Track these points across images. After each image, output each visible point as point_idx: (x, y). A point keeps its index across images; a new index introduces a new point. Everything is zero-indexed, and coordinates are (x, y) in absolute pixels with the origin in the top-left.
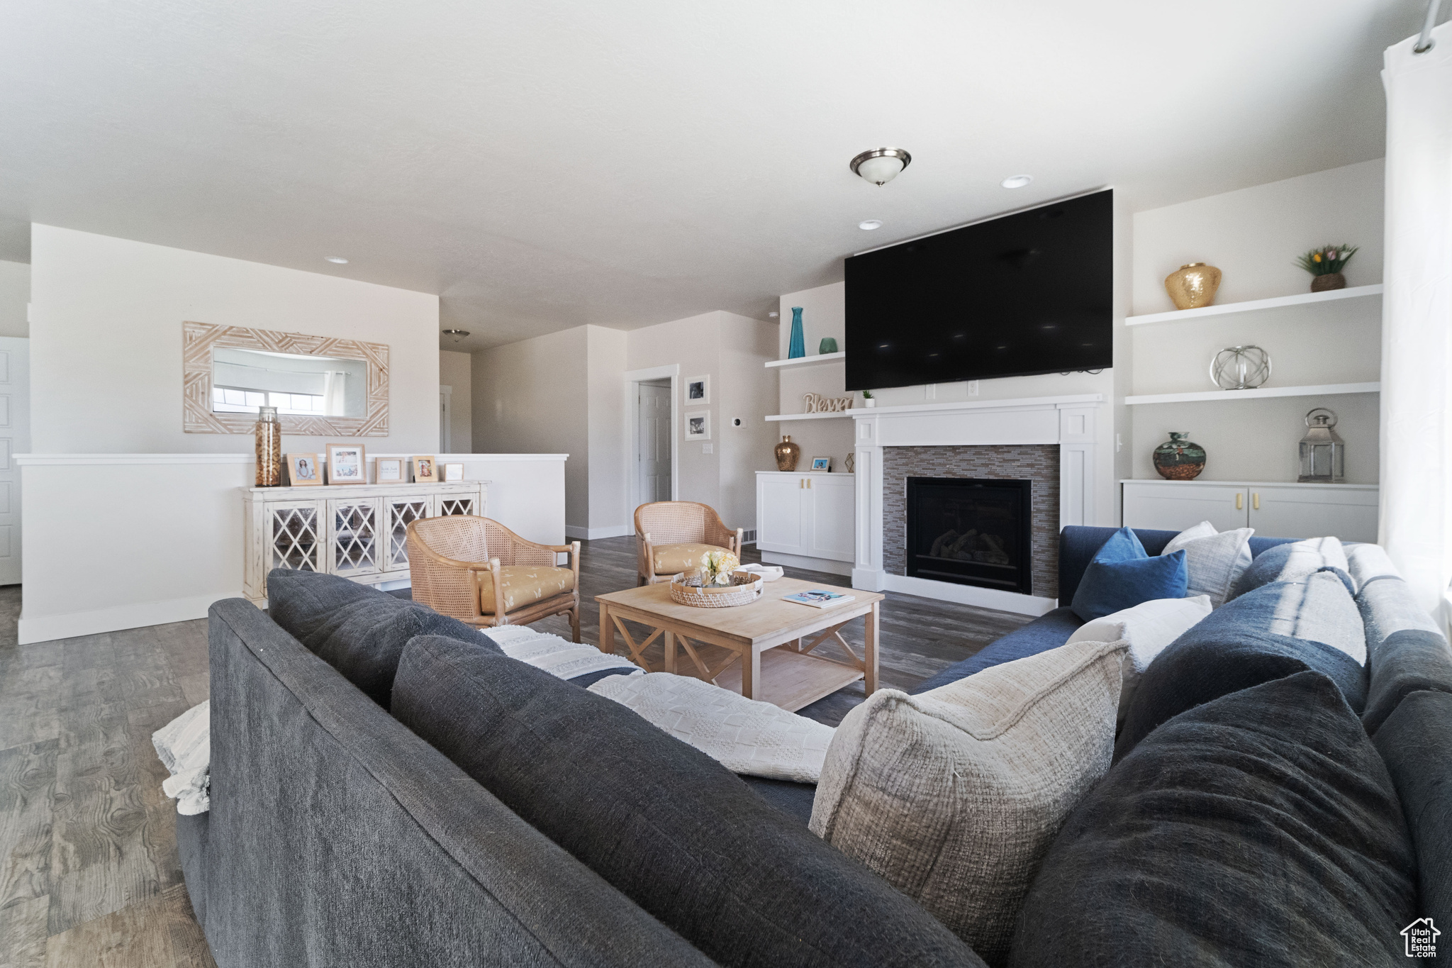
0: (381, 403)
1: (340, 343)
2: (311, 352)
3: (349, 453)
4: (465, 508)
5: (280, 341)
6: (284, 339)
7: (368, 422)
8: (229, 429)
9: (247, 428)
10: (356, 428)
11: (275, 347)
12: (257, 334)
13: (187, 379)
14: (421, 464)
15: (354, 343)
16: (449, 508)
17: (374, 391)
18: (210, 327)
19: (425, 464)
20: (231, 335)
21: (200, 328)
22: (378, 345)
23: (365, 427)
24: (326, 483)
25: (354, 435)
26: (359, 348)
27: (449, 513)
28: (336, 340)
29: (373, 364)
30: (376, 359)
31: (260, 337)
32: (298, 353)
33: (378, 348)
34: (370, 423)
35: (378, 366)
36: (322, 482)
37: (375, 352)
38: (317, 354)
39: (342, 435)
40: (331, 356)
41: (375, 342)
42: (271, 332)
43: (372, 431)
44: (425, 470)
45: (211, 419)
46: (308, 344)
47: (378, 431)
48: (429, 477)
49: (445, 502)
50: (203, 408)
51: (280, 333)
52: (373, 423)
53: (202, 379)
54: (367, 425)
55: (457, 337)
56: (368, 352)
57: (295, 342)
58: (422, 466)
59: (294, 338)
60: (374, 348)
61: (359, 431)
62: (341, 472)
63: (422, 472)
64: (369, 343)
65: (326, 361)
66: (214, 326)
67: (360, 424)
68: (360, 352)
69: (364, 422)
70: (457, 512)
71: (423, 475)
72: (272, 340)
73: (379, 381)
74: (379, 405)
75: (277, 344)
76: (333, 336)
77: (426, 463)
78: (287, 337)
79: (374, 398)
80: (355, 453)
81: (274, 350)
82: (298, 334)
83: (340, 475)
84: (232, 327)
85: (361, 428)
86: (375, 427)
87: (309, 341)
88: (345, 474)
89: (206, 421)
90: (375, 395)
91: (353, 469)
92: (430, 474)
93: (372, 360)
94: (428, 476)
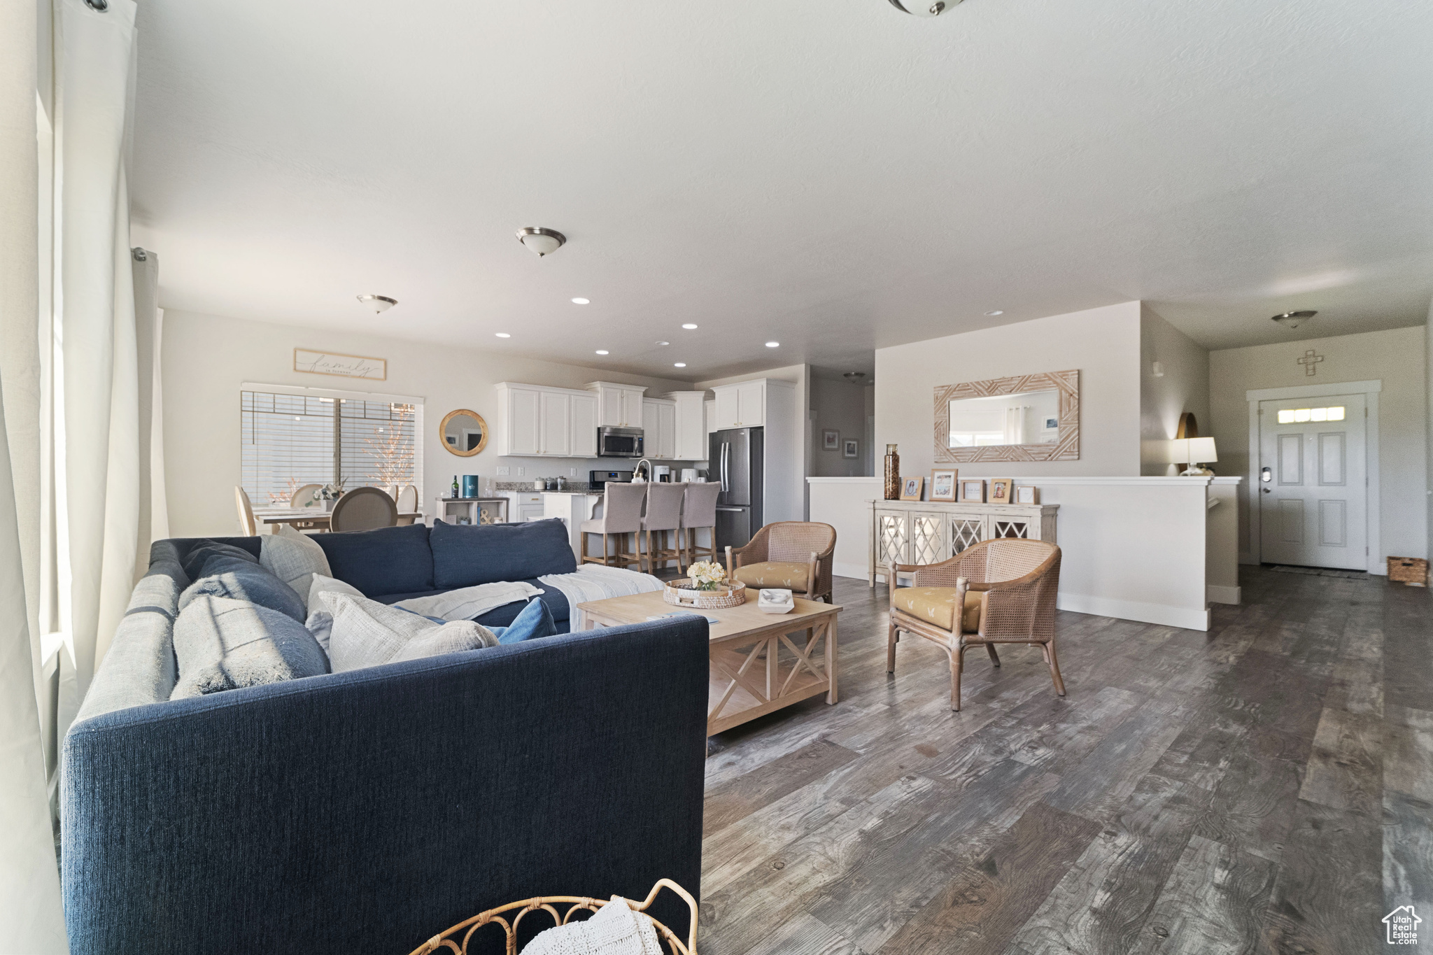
0: (1072, 427)
1: (1034, 378)
2: (1011, 391)
3: (946, 477)
4: (1020, 531)
5: (989, 388)
6: (991, 385)
7: (1059, 447)
8: (958, 460)
9: (968, 458)
10: (1048, 453)
11: (986, 393)
12: (974, 385)
13: (937, 426)
14: (997, 487)
15: (1046, 375)
16: (1003, 529)
17: (1065, 416)
18: (947, 388)
19: (1001, 486)
20: (959, 390)
21: (942, 390)
22: (1068, 371)
23: (1056, 452)
24: (922, 499)
25: (1046, 460)
26: (1050, 379)
27: (1003, 535)
28: (1030, 376)
29: (1063, 391)
30: (1066, 385)
31: (976, 388)
32: (1001, 394)
33: (1067, 375)
34: (1060, 448)
35: (1068, 392)
36: (919, 499)
37: (1065, 379)
38: (1014, 394)
39: (1036, 461)
40: (1026, 391)
41: (1064, 369)
42: (983, 382)
43: (1062, 455)
44: (1000, 493)
45: (948, 453)
46: (1009, 385)
47: (1069, 455)
48: (1002, 499)
49: (1000, 523)
50: (943, 446)
51: (988, 381)
52: (1064, 448)
53: (943, 424)
54: (1058, 450)
55: (1295, 321)
56: (1058, 380)
57: (999, 386)
58: (998, 488)
59: (998, 382)
60: (1064, 375)
61: (1050, 456)
62: (939, 492)
63: (997, 493)
64: (1059, 372)
65: (1022, 396)
66: (949, 386)
67: (1051, 449)
68: (1051, 382)
69: (1055, 447)
70: (1011, 534)
71: (996, 496)
72: (984, 387)
73: (1069, 406)
74: (1069, 430)
75: (987, 390)
76: (1027, 373)
77: (1003, 485)
78: (993, 383)
79: (1064, 424)
80: (950, 476)
81: (985, 396)
82: (1004, 378)
83: (937, 494)
84: (959, 385)
85: (1052, 453)
86: (1066, 451)
87: (1010, 383)
88: (941, 493)
89: (945, 454)
90: (1065, 420)
91: (947, 489)
92: (1003, 496)
93: (1063, 387)
94: (1001, 497)
